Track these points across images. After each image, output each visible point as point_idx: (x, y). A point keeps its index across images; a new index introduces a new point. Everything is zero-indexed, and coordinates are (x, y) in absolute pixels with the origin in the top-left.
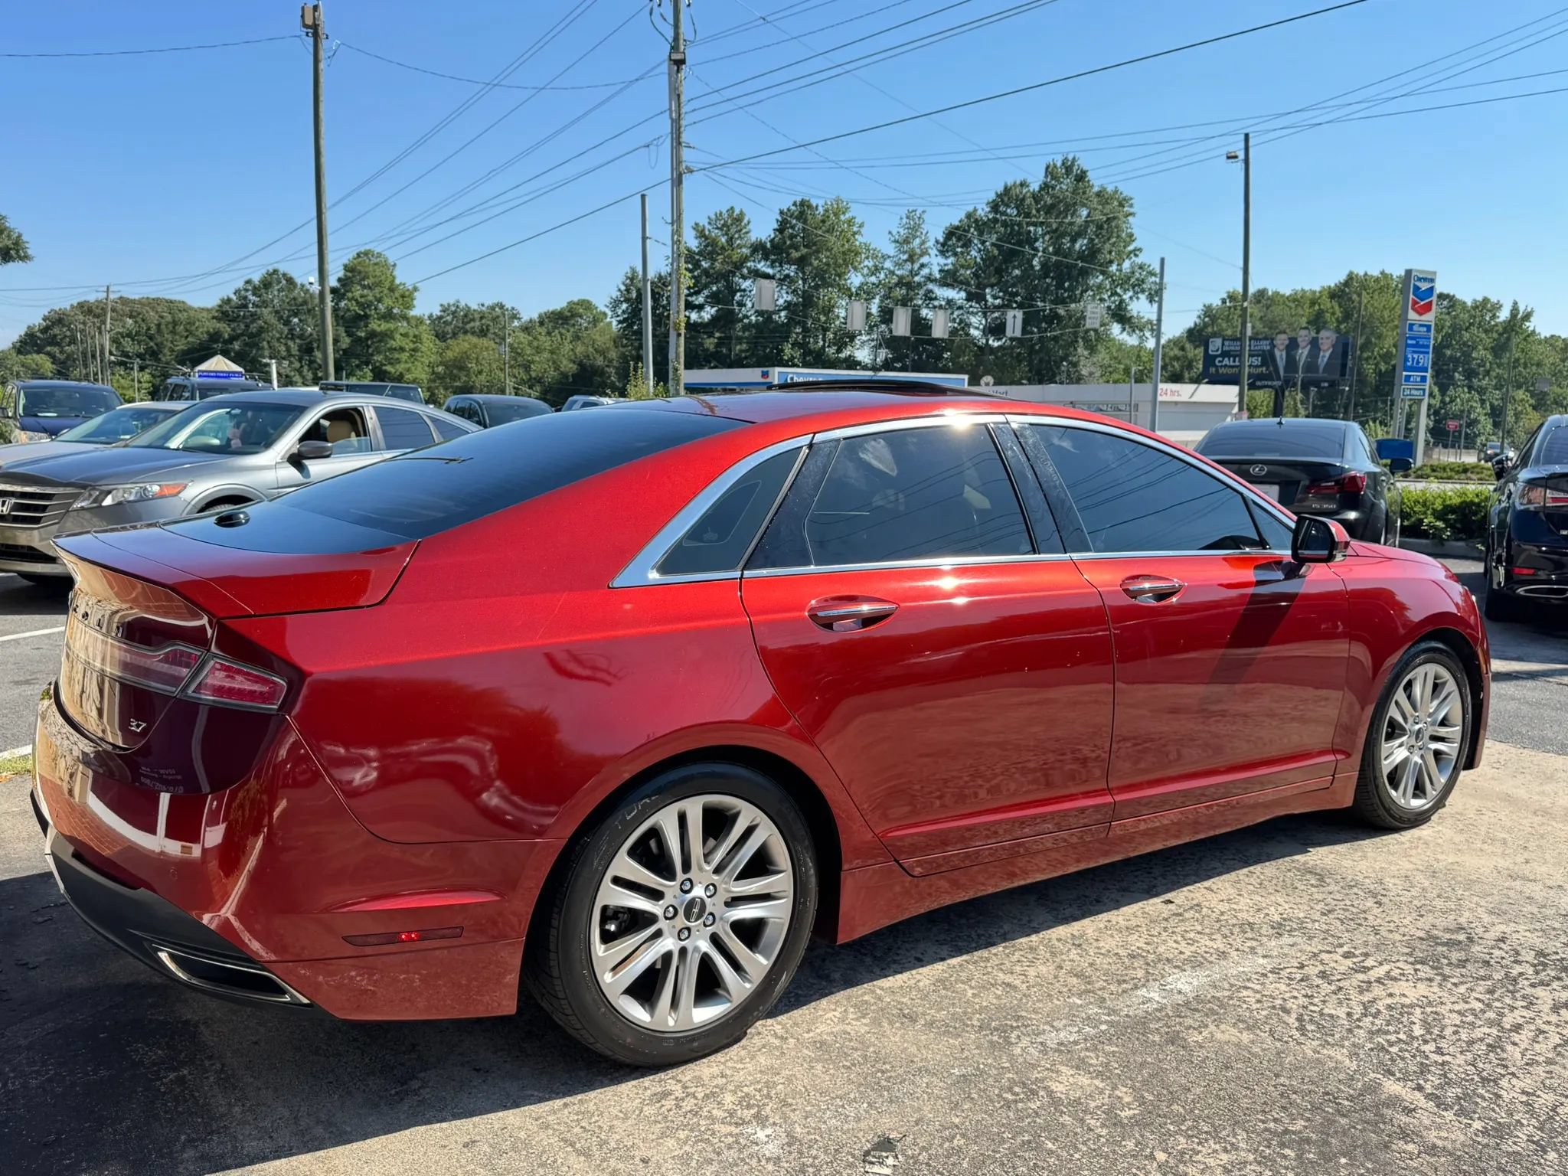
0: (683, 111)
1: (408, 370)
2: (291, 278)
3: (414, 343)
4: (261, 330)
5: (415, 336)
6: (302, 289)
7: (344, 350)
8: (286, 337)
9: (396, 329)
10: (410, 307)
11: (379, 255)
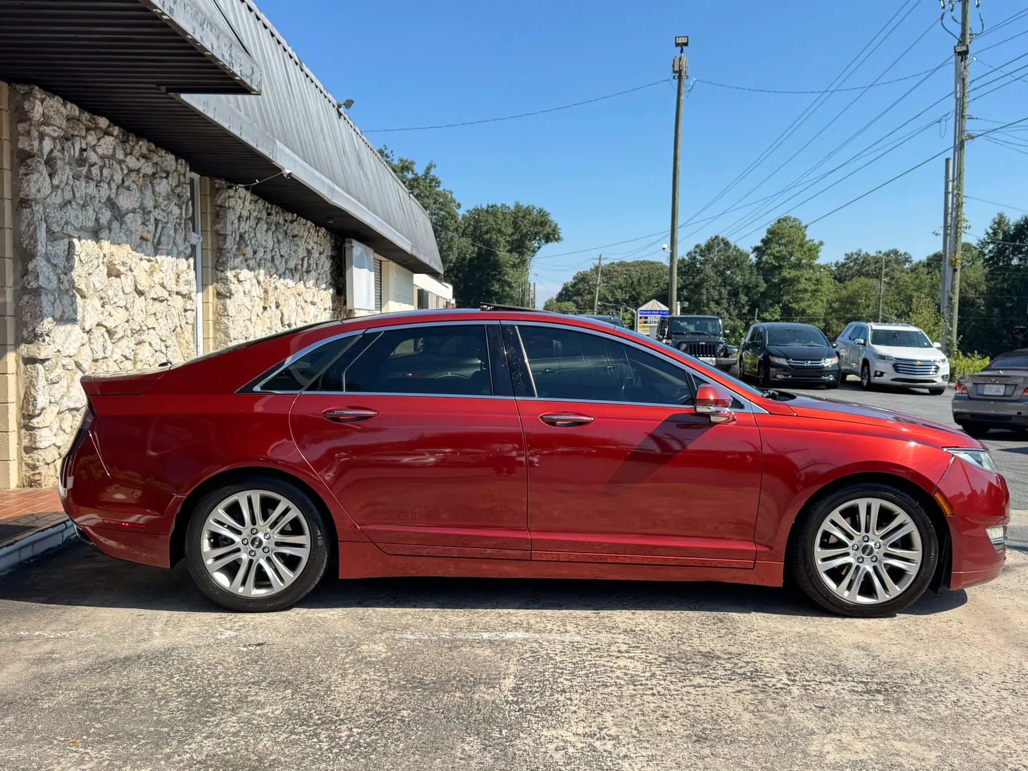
0: (967, 91)
1: (809, 306)
2: (727, 242)
3: (816, 285)
4: (703, 281)
5: (817, 280)
6: (734, 249)
7: (761, 293)
8: (720, 285)
9: (802, 275)
10: (815, 257)
11: (795, 220)
